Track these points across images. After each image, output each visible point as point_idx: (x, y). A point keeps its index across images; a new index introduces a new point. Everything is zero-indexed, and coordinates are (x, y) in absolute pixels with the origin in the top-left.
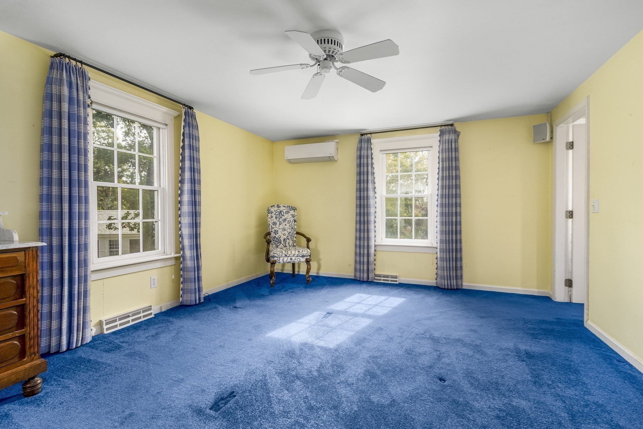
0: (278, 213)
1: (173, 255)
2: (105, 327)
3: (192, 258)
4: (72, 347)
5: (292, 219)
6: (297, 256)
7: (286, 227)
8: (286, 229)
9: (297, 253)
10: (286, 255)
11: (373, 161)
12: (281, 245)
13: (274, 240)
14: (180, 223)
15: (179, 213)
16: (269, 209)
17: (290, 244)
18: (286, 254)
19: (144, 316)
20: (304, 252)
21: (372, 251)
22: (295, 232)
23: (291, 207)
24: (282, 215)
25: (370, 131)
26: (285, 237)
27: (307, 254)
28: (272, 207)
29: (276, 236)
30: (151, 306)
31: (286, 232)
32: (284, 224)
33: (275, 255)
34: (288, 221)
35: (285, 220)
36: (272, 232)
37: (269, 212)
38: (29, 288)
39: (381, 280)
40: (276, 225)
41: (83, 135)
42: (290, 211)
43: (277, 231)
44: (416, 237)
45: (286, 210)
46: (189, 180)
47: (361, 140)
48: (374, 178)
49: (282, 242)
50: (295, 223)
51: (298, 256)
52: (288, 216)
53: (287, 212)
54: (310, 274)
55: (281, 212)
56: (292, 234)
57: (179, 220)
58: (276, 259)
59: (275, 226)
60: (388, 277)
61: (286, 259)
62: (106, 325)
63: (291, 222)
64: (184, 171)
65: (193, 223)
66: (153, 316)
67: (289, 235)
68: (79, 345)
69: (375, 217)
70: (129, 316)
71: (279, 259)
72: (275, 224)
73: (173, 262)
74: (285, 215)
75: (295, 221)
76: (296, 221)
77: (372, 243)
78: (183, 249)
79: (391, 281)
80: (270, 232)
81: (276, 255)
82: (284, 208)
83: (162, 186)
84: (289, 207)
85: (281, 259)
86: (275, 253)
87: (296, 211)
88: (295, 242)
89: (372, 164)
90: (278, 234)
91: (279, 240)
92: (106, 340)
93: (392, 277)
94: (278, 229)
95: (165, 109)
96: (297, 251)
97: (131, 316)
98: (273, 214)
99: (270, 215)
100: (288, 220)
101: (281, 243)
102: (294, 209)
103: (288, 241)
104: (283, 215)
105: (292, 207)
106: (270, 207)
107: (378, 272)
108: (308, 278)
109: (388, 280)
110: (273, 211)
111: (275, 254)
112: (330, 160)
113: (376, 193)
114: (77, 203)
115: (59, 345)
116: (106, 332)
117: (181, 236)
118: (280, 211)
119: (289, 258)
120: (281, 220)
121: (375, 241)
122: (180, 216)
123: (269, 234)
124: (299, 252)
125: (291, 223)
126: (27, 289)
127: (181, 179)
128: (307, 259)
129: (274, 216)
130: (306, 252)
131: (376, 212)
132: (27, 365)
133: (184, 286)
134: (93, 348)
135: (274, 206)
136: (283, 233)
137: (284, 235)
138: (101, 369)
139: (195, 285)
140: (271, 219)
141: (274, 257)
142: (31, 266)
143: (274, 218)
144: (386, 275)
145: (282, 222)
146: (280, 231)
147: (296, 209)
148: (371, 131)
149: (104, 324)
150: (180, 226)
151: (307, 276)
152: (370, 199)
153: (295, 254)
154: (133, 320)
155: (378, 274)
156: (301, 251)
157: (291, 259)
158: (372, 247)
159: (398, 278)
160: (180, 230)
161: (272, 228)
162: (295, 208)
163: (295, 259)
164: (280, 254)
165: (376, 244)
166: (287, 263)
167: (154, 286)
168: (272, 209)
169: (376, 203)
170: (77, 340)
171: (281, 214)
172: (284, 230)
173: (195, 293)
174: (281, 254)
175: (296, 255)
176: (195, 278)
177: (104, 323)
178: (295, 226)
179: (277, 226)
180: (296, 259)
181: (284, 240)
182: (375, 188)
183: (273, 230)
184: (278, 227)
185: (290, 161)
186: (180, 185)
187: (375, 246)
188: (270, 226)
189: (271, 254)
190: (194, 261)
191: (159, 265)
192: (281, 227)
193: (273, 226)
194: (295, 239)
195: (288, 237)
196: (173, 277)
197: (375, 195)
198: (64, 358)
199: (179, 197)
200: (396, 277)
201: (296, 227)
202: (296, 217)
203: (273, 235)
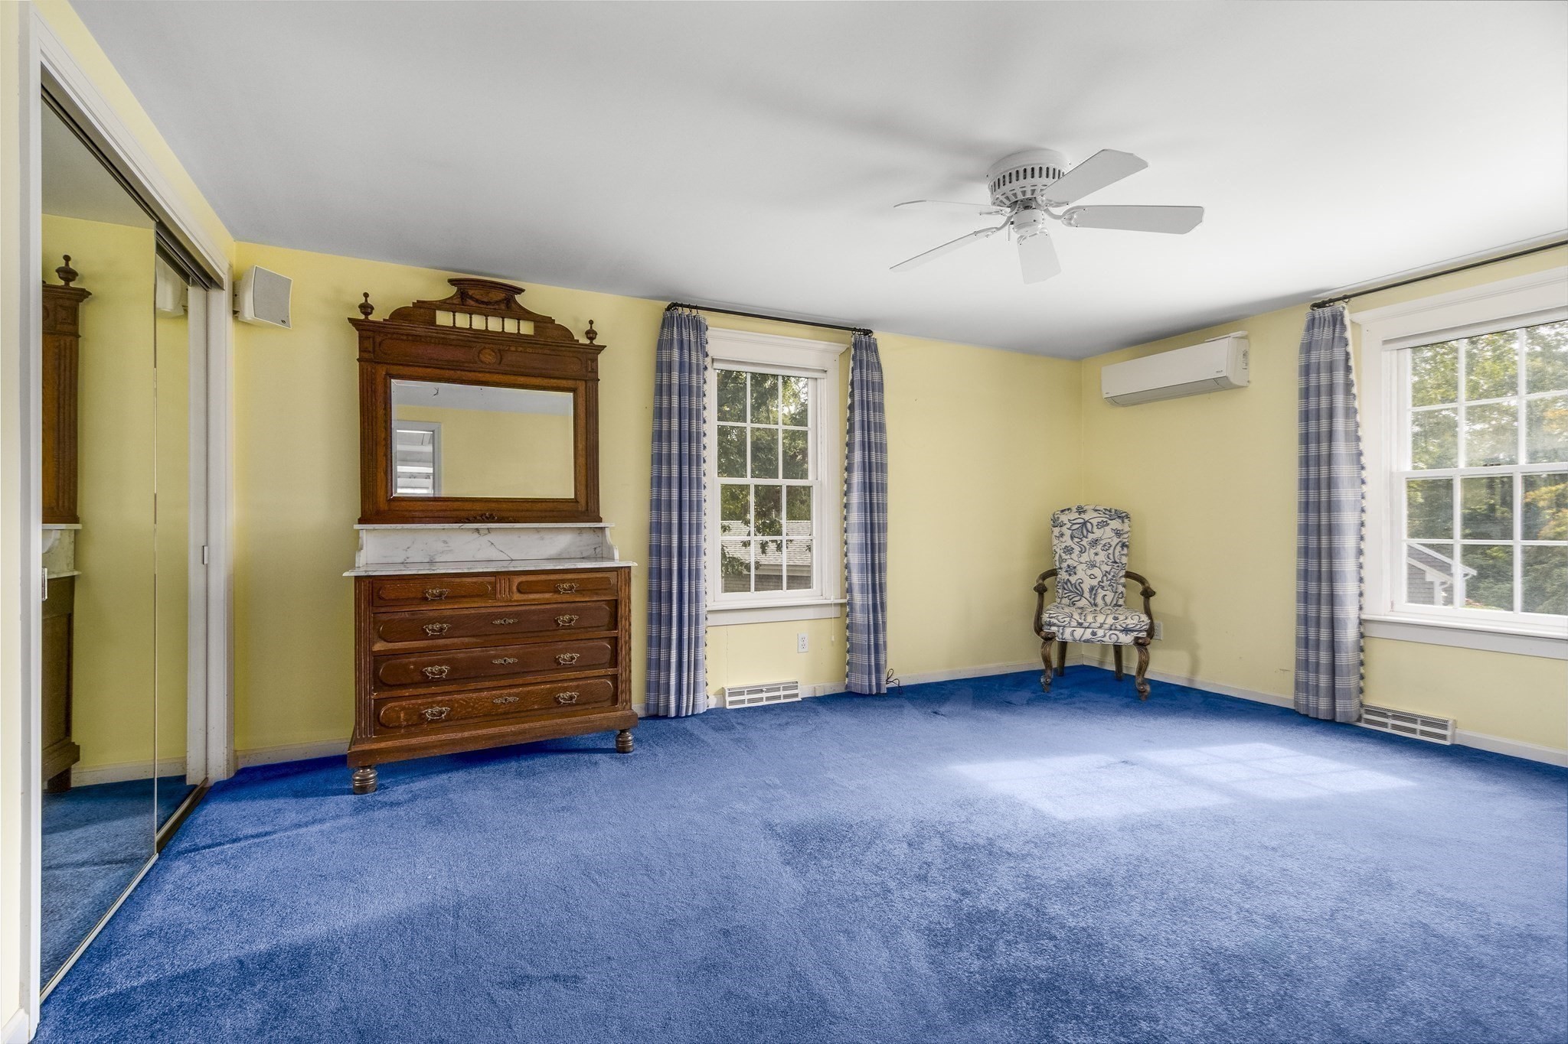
0: (1078, 526)
1: (833, 600)
2: (728, 699)
3: (865, 608)
4: (681, 714)
5: (1116, 540)
6: (1111, 629)
7: (1098, 559)
8: (1098, 565)
9: (1110, 621)
10: (1080, 625)
11: (1353, 376)
12: (1083, 603)
13: (1065, 589)
14: (846, 543)
15: (845, 526)
16: (1056, 516)
17: (1108, 599)
18: (1080, 621)
19: (785, 697)
20: (1129, 621)
21: (1349, 634)
22: (1123, 573)
23: (1113, 511)
24: (1088, 531)
25: (1342, 292)
26: (1095, 582)
27: (1139, 626)
28: (1062, 511)
29: (1071, 578)
30: (797, 682)
31: (1096, 571)
32: (1092, 551)
33: (1052, 620)
34: (1104, 545)
35: (1095, 542)
36: (1061, 568)
37: (1056, 522)
38: (621, 618)
39: (1385, 725)
40: (1071, 554)
41: (695, 412)
42: (1109, 522)
43: (1075, 568)
44: (1529, 606)
45: (1100, 520)
46: (860, 465)
47: (1313, 319)
48: (1357, 425)
49: (1087, 594)
50: (1123, 549)
51: (1113, 628)
52: (1106, 534)
53: (1102, 525)
54: (1148, 676)
55: (1084, 524)
56: (1114, 576)
57: (845, 537)
58: (1054, 629)
59: (1068, 557)
60: (1414, 721)
61: (1079, 632)
62: (729, 696)
63: (1112, 548)
64: (854, 449)
65: (866, 544)
66: (799, 699)
67: (1105, 578)
68: (690, 714)
69: (1362, 538)
70: (762, 691)
71: (1061, 631)
72: (1069, 550)
73: (834, 612)
74: (1095, 529)
75: (1124, 545)
76: (1127, 546)
77: (1349, 613)
78: (849, 590)
79: (1423, 733)
80: (1055, 569)
81: (1055, 621)
82: (1096, 514)
83: (819, 479)
84: (1110, 511)
85: (1068, 631)
86: (1055, 615)
87: (1126, 520)
88: (1120, 596)
89: (1349, 385)
90: (1075, 573)
91: (1077, 589)
92: (723, 716)
93: (1426, 722)
94: (1075, 564)
95: (822, 345)
96: (1110, 617)
97: (766, 692)
98: (1064, 529)
99: (1056, 531)
100: (1103, 542)
101: (1082, 596)
102: (1122, 516)
103: (1101, 593)
104: (1090, 530)
105: (1116, 510)
106: (1059, 512)
107: (1373, 700)
108: (1140, 684)
109: (1413, 731)
110: (1066, 522)
111: (1052, 618)
112: (1219, 386)
113: (1363, 468)
114: (688, 510)
115: (667, 707)
116: (728, 707)
117: (847, 567)
118: (1082, 521)
119: (1089, 631)
120: (1085, 542)
121: (1361, 608)
122: (846, 532)
123: (1053, 573)
124: (1116, 618)
125: (1111, 551)
126: (619, 619)
127: (848, 464)
128: (1137, 638)
129: (1068, 533)
130: (1136, 621)
131: (1362, 524)
132: (619, 713)
133: (851, 658)
134: (703, 722)
135: (1068, 509)
136: (1089, 572)
137: (1092, 577)
138: (698, 747)
139: (869, 658)
140: (1061, 539)
141: (1050, 624)
142: (623, 591)
143: (1067, 537)
144: (1402, 713)
145: (1088, 547)
146: (1080, 569)
147: (1127, 517)
148: (1345, 291)
149: (727, 695)
150: (845, 549)
151: (1139, 680)
152: (1340, 485)
153: (1104, 623)
154: (768, 699)
155: (1375, 708)
156: (1121, 618)
157: (1094, 634)
158: (1346, 624)
159: (1450, 728)
160: (846, 556)
161: (1061, 560)
162: (1124, 514)
163: (1103, 634)
164: (1065, 619)
165: (1364, 617)
166: (1084, 641)
167: (804, 650)
168: (1064, 518)
169: (1363, 498)
170: (687, 706)
171: (1086, 527)
172: (1092, 565)
173: (870, 674)
174: (1068, 619)
175: (1106, 626)
176: (869, 645)
177: (727, 692)
178: (1124, 557)
179: (1074, 556)
180: (1108, 635)
181: (1092, 589)
182: (1360, 454)
183: (1064, 565)
184: (1076, 559)
185: (1116, 401)
186: (846, 475)
187: (1362, 622)
188: (1057, 555)
189: (1045, 617)
190: (868, 614)
191: (810, 613)
192: (1085, 557)
193: (1064, 556)
194: (1121, 589)
195: (1103, 582)
196: (833, 639)
197: (1359, 474)
198: (669, 725)
199: (845, 498)
200: (1443, 725)
201: (1124, 560)
202: (1126, 536)
203: (1063, 575)
